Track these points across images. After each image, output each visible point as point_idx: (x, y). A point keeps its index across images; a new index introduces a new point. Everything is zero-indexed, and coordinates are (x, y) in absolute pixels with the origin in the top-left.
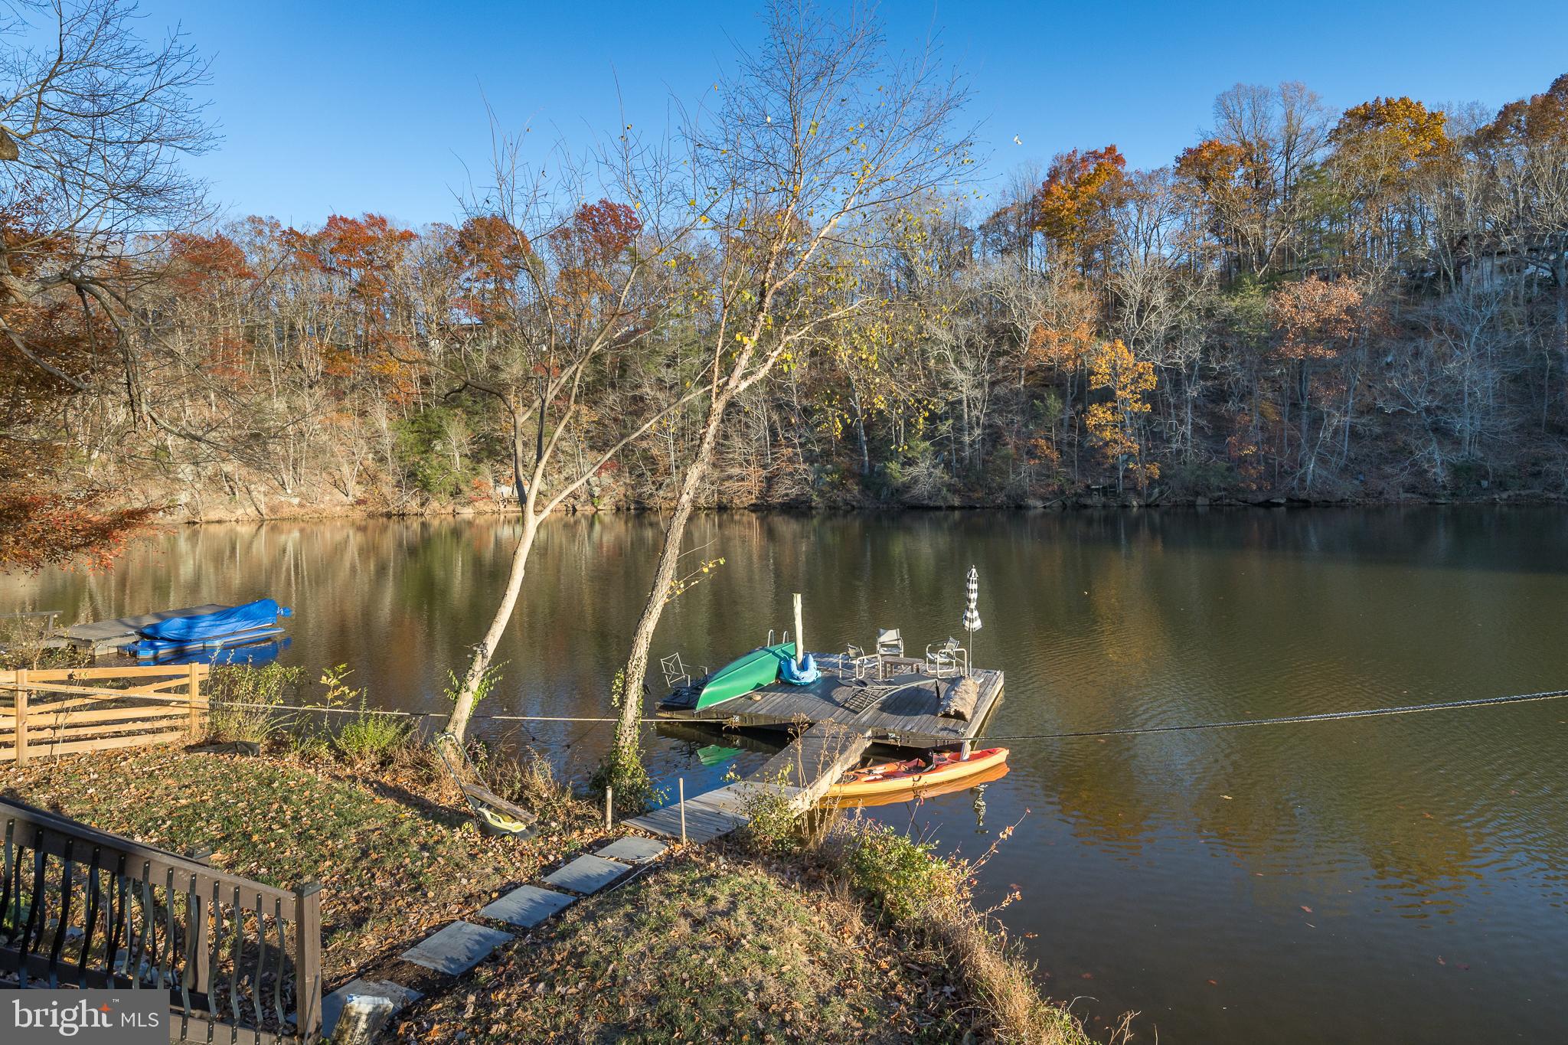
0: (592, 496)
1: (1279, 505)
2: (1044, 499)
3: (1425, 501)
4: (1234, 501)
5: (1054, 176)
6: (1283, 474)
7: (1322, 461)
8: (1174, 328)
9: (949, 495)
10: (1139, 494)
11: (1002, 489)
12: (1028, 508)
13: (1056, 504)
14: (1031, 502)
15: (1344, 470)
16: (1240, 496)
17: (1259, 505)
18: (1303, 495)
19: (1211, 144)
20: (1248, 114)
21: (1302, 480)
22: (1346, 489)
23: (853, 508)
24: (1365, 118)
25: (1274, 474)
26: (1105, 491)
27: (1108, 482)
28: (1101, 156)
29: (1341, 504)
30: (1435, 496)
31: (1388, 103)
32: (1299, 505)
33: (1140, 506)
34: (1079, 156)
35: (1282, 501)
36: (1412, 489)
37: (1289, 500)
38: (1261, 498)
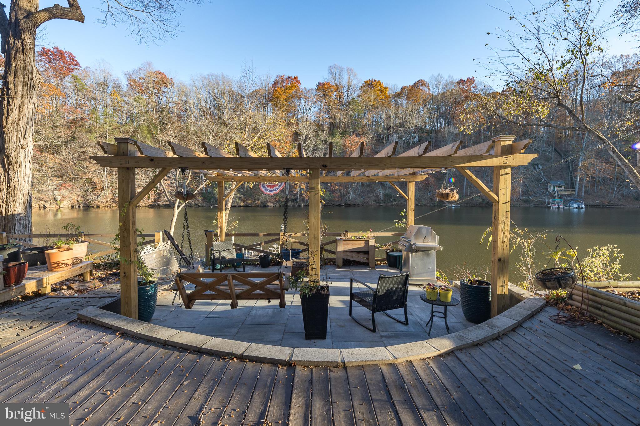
0: (56, 201)
1: (343, 205)
2: (273, 203)
3: (378, 204)
4: (331, 204)
5: (276, 83)
6: (344, 196)
7: (354, 192)
8: (315, 146)
9: (239, 202)
10: (304, 202)
11: (259, 199)
12: (268, 206)
13: (277, 205)
14: (269, 204)
15: (359, 195)
16: (332, 203)
17: (337, 206)
18: (349, 203)
19: (327, 83)
20: (337, 75)
21: (349, 198)
22: (359, 200)
23: (199, 206)
24: (369, 85)
25: (342, 196)
26: (293, 201)
27: (295, 197)
28: (292, 79)
29: (358, 206)
30: (380, 203)
31: (375, 81)
32: (348, 205)
33: (304, 206)
34: (285, 78)
35: (344, 204)
36: (375, 201)
37: (345, 204)
38: (338, 203)
